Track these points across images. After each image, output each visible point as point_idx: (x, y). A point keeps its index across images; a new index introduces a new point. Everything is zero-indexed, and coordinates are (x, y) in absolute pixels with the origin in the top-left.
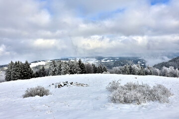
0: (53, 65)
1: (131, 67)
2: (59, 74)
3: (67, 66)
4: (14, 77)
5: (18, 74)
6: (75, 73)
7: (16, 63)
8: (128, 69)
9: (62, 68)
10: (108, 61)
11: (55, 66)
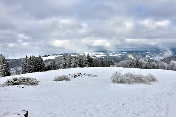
1: (138, 61)
2: (69, 67)
3: (77, 60)
4: (29, 70)
5: (33, 67)
6: (84, 66)
7: (31, 57)
8: (135, 63)
9: (72, 62)
10: (116, 55)
11: (65, 60)
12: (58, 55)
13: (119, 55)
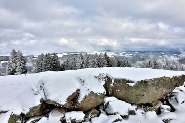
0: (81, 58)
1: (155, 62)
2: (87, 66)
3: (95, 60)
4: (45, 68)
5: (49, 65)
6: (102, 66)
7: (47, 55)
8: (152, 64)
9: (90, 61)
10: (127, 55)
11: (82, 59)
12: (66, 54)
13: (130, 55)
